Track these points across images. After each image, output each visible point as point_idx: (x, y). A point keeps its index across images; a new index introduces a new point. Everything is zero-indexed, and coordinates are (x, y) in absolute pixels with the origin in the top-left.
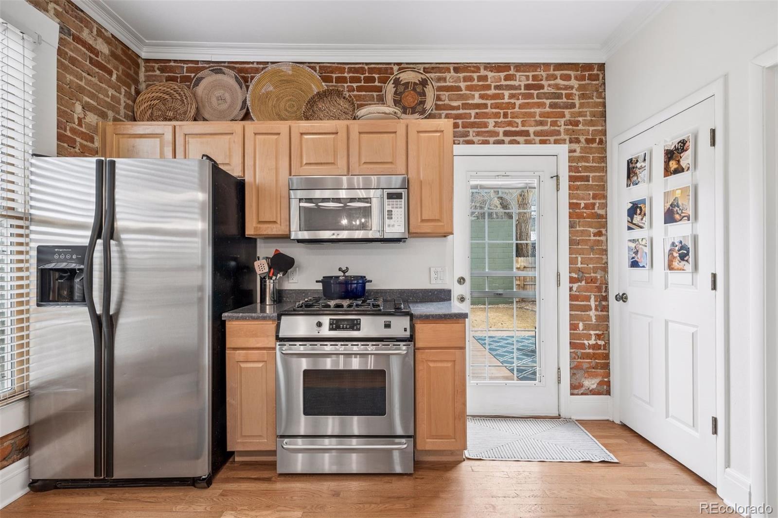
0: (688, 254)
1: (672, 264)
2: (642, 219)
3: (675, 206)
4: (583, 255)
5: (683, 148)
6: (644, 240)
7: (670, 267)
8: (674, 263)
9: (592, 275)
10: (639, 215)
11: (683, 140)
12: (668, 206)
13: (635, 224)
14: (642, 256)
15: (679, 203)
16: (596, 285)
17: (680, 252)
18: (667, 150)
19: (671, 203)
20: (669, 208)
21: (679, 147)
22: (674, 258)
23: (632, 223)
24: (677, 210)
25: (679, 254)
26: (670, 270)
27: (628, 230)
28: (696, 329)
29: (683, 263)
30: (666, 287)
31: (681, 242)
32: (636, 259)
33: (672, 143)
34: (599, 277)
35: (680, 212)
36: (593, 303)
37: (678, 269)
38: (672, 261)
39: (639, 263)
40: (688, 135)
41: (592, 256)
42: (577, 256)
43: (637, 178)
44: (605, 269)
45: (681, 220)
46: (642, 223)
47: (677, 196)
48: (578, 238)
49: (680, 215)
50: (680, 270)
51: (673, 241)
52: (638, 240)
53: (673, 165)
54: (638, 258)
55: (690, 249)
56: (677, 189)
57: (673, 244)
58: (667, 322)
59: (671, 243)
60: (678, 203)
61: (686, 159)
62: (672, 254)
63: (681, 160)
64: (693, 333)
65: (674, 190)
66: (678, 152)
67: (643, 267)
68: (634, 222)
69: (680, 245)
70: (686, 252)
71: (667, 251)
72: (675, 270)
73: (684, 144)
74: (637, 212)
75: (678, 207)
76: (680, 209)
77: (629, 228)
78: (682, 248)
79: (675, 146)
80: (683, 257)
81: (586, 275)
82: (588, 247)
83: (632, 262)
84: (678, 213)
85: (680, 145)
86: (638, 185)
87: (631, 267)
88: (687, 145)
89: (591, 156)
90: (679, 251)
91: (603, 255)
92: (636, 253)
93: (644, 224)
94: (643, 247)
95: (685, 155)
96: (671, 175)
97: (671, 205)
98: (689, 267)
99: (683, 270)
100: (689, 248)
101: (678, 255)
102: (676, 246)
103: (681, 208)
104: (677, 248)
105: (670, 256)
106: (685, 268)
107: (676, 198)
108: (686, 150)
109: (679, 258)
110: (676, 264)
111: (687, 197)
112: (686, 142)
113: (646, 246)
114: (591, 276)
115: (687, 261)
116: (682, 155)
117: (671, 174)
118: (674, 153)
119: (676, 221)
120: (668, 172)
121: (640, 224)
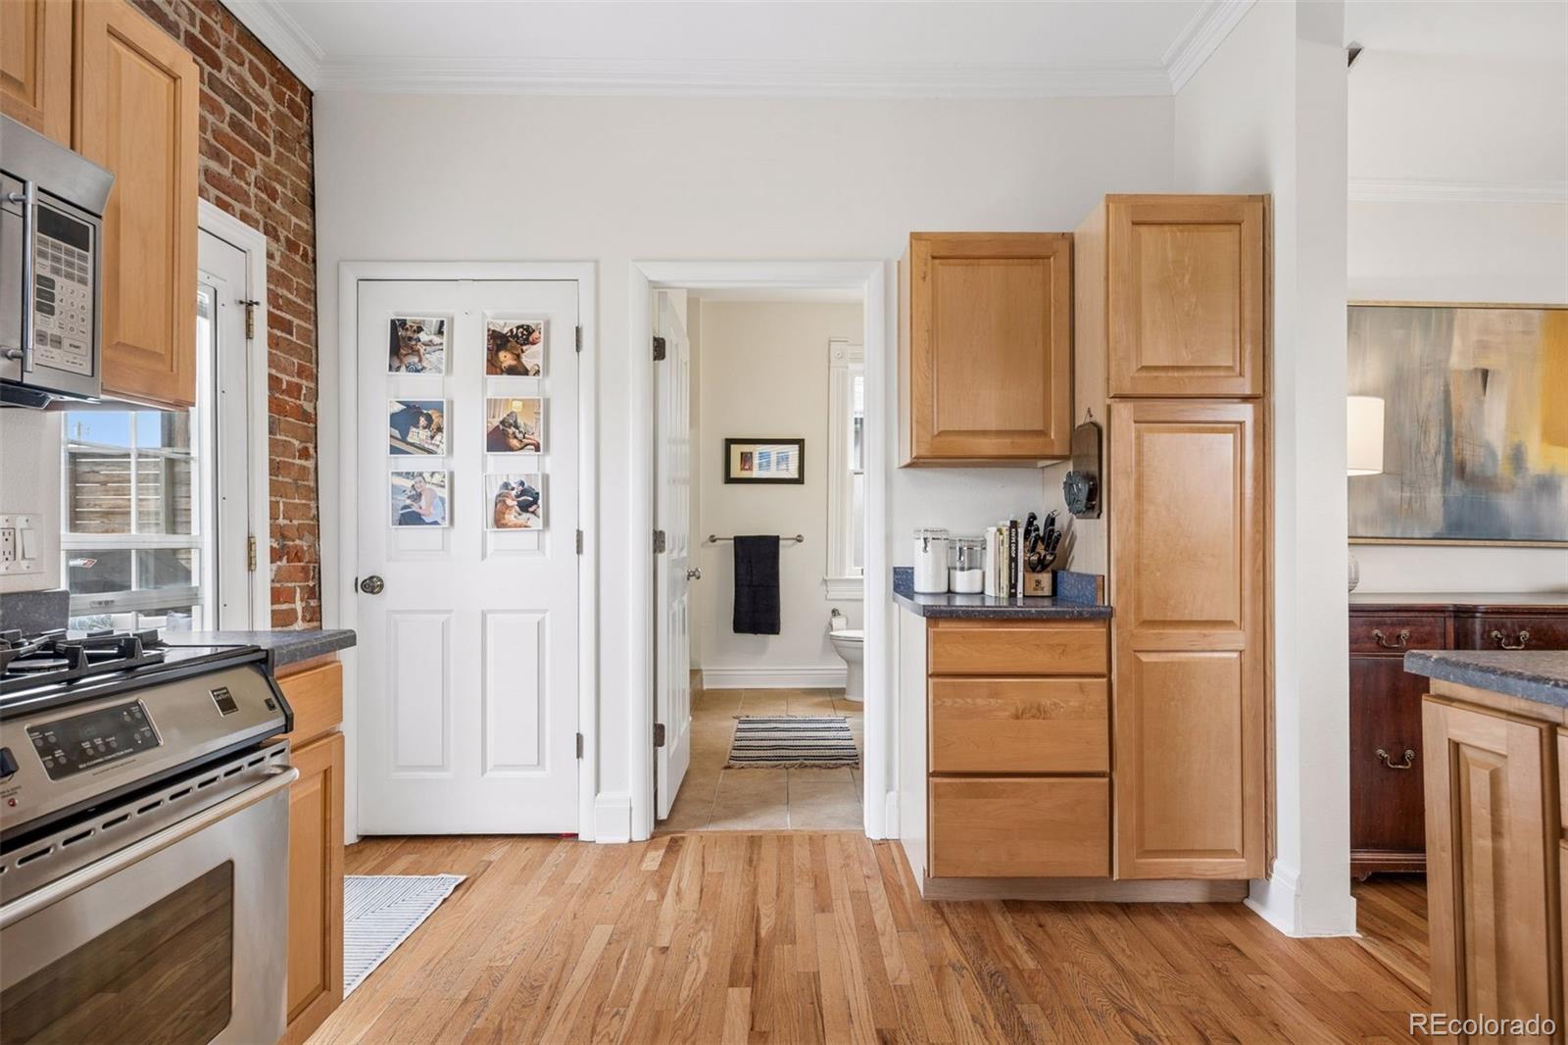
0: (535, 502)
1: (504, 518)
2: (432, 438)
3: (511, 425)
4: (286, 497)
5: (527, 339)
6: (436, 475)
7: (499, 522)
8: (506, 516)
9: (298, 542)
10: (425, 428)
11: (528, 326)
12: (496, 422)
13: (412, 444)
14: (430, 504)
15: (519, 421)
16: (302, 564)
17: (521, 499)
18: (494, 331)
19: (501, 419)
20: (498, 426)
21: (520, 335)
22: (508, 507)
23: (404, 440)
24: (514, 433)
25: (518, 502)
26: (498, 527)
27: (391, 453)
28: (542, 616)
29: (525, 515)
30: (484, 556)
31: (522, 484)
32: (415, 508)
33: (505, 324)
34: (305, 548)
35: (520, 436)
36: (299, 606)
37: (515, 526)
38: (504, 513)
39: (423, 517)
40: (538, 322)
41: (297, 501)
42: (278, 499)
43: (420, 361)
44: (315, 531)
45: (522, 449)
46: (434, 444)
47: (514, 410)
48: (278, 459)
49: (521, 441)
50: (521, 526)
51: (505, 480)
52: (421, 474)
53: (506, 359)
54: (421, 508)
55: (541, 495)
56: (514, 400)
57: (506, 485)
58: (484, 615)
59: (501, 483)
60: (516, 422)
61: (531, 356)
62: (504, 501)
63: (523, 355)
64: (538, 623)
65: (507, 400)
66: (516, 341)
67: (436, 523)
68: (409, 440)
69: (521, 488)
70: (531, 499)
71: (492, 497)
72: (510, 527)
73: (530, 334)
74: (418, 423)
75: (517, 427)
76: (520, 432)
77: (394, 450)
78: (523, 493)
79: (511, 331)
80: (525, 507)
81: (288, 543)
82: (291, 481)
83: (402, 514)
84: (516, 437)
85: (522, 333)
86: (418, 374)
87: (400, 524)
88: (535, 335)
89: (295, 280)
90: (518, 496)
91: (310, 500)
92: (417, 497)
93: (438, 446)
94: (434, 488)
95: (529, 350)
96: (501, 374)
97: (502, 422)
98: (536, 523)
99: (526, 527)
100: (538, 494)
101: (516, 503)
102: (513, 489)
103: (521, 429)
104: (514, 493)
105: (498, 506)
106: (529, 524)
107: (512, 413)
108: (533, 343)
109: (517, 508)
110: (511, 517)
111: (535, 416)
112: (534, 331)
113: (443, 487)
114: (296, 546)
115: (533, 512)
116: (524, 348)
117: (502, 372)
118: (509, 341)
119: (511, 449)
120: (496, 367)
121: (426, 446)
